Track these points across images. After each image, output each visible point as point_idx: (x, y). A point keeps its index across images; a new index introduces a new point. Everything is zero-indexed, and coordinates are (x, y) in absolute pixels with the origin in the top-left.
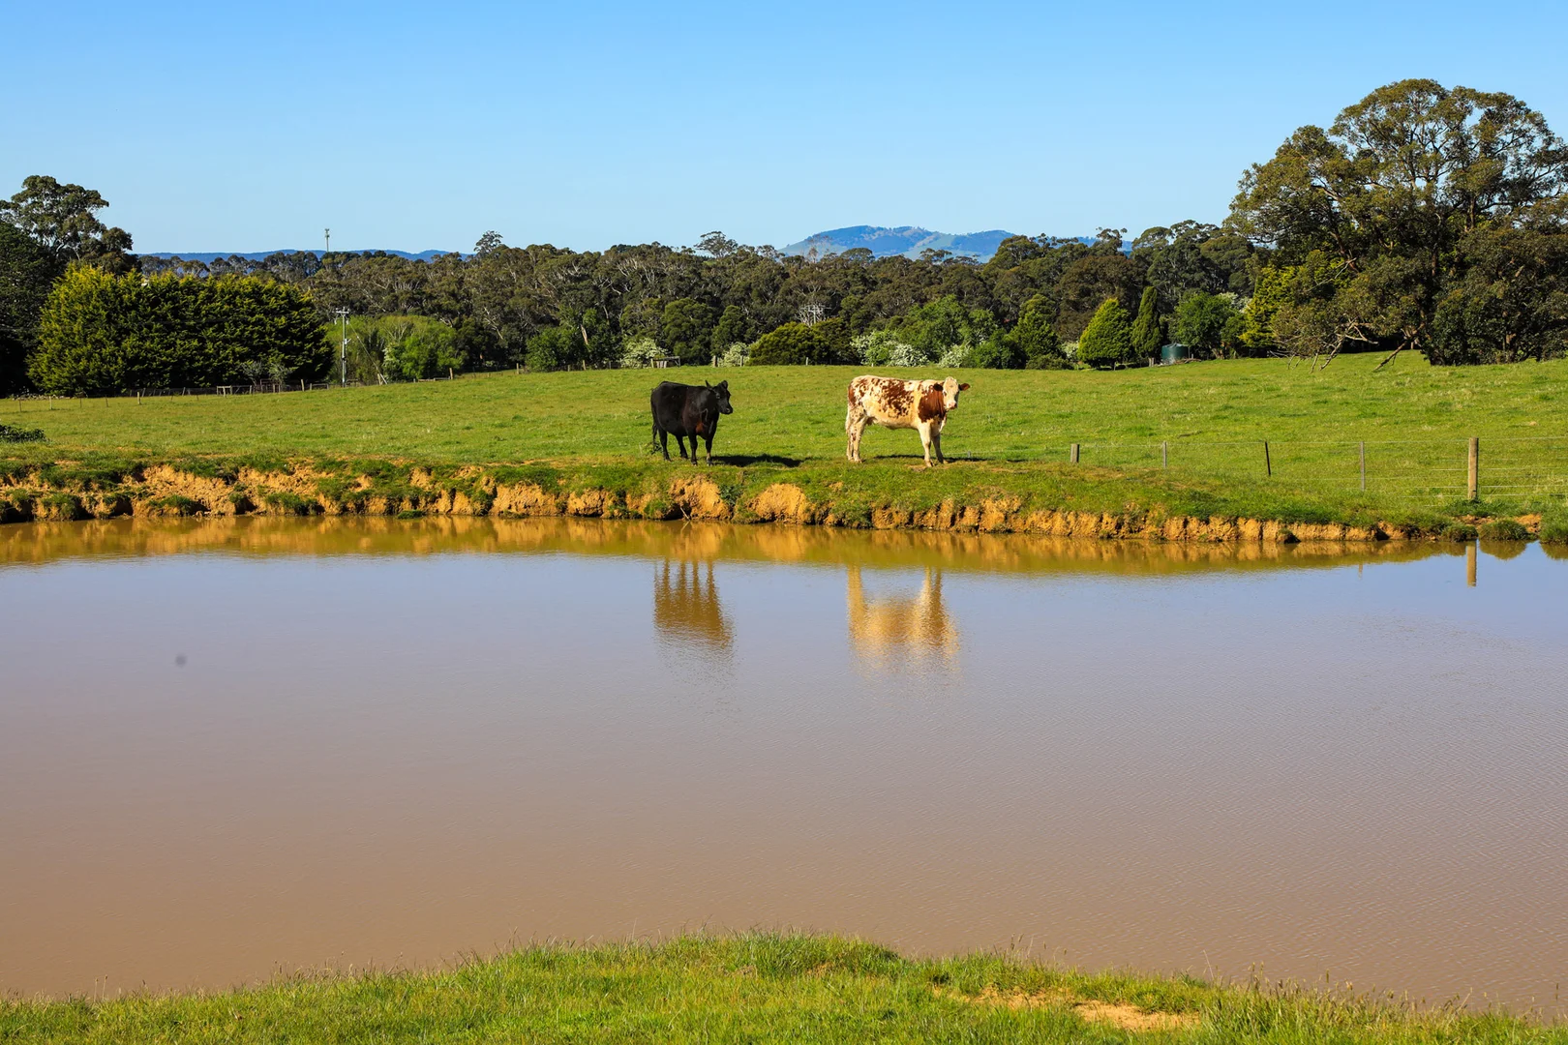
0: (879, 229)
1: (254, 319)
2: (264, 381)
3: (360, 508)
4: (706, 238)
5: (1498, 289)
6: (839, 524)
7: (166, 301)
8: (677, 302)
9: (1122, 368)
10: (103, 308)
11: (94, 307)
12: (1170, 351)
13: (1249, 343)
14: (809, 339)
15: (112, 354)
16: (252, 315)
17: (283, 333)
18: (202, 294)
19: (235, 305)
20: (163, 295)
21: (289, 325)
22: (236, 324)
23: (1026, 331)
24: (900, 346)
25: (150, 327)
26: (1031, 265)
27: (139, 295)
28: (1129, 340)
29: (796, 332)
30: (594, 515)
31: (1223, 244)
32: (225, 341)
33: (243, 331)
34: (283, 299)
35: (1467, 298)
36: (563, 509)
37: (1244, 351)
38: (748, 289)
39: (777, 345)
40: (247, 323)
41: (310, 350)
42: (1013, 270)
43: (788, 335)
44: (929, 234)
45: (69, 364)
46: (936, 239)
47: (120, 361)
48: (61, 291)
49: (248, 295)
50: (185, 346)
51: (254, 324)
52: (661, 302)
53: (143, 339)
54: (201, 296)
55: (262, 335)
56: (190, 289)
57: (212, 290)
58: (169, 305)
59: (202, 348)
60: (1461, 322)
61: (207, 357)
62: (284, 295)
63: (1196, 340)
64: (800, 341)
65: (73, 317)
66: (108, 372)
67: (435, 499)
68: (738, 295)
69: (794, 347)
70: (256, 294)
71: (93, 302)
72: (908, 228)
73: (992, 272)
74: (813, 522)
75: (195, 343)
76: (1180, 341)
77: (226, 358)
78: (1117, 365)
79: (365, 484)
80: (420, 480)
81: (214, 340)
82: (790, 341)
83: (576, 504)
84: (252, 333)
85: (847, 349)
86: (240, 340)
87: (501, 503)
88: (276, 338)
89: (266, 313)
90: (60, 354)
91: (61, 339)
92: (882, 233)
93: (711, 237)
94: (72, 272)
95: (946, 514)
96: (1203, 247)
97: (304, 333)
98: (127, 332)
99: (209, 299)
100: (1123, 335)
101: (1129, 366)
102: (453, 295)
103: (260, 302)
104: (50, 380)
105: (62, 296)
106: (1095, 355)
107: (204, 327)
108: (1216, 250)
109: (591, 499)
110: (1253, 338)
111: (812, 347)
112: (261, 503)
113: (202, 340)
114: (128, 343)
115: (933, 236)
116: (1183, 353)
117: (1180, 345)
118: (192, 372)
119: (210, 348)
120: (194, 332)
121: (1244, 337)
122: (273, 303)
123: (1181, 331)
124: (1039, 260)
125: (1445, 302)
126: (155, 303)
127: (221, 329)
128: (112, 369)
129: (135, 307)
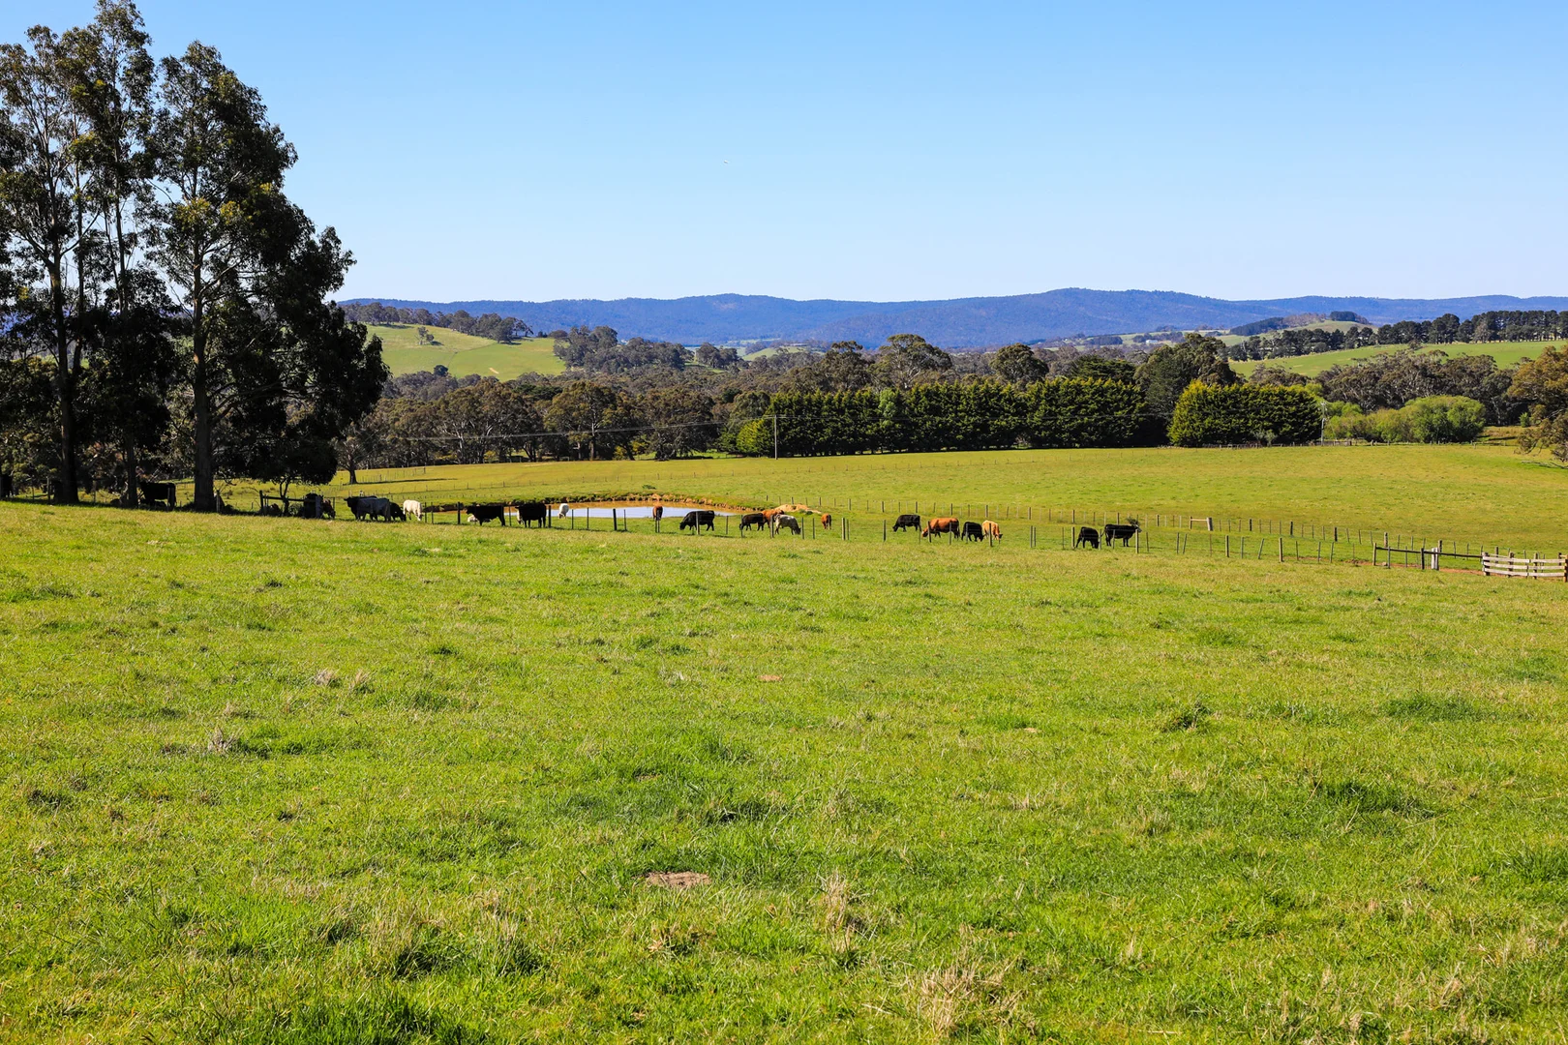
1: (1277, 408)
7: (1231, 399)
16: (1277, 406)
17: (1294, 415)
18: (1252, 395)
19: (1268, 401)
20: (1229, 396)
21: (1298, 411)
22: (1267, 411)
25: (1220, 413)
27: (1216, 397)
32: (1260, 419)
33: (1270, 414)
34: (1296, 397)
40: (1273, 410)
41: (1308, 424)
45: (1182, 431)
47: (1202, 430)
48: (1185, 394)
49: (1277, 396)
50: (1236, 422)
51: (1277, 411)
53: (1215, 419)
54: (1250, 396)
55: (1281, 416)
56: (1245, 393)
57: (1258, 393)
58: (1231, 402)
59: (1246, 423)
61: (1249, 427)
62: (1297, 395)
70: (1281, 395)
75: (1243, 421)
77: (1260, 429)
81: (1253, 419)
84: (1275, 415)
86: (1267, 419)
88: (1289, 418)
89: (1285, 405)
91: (1180, 419)
94: (1191, 384)
97: (1306, 415)
98: (1208, 415)
99: (1254, 398)
103: (1282, 399)
104: (1174, 439)
105: (1187, 397)
107: (1250, 412)
113: (1246, 419)
114: (1208, 421)
118: (1240, 435)
119: (1250, 424)
120: (1243, 415)
122: (1290, 399)
126: (1224, 400)
127: (1258, 413)
129: (1213, 402)
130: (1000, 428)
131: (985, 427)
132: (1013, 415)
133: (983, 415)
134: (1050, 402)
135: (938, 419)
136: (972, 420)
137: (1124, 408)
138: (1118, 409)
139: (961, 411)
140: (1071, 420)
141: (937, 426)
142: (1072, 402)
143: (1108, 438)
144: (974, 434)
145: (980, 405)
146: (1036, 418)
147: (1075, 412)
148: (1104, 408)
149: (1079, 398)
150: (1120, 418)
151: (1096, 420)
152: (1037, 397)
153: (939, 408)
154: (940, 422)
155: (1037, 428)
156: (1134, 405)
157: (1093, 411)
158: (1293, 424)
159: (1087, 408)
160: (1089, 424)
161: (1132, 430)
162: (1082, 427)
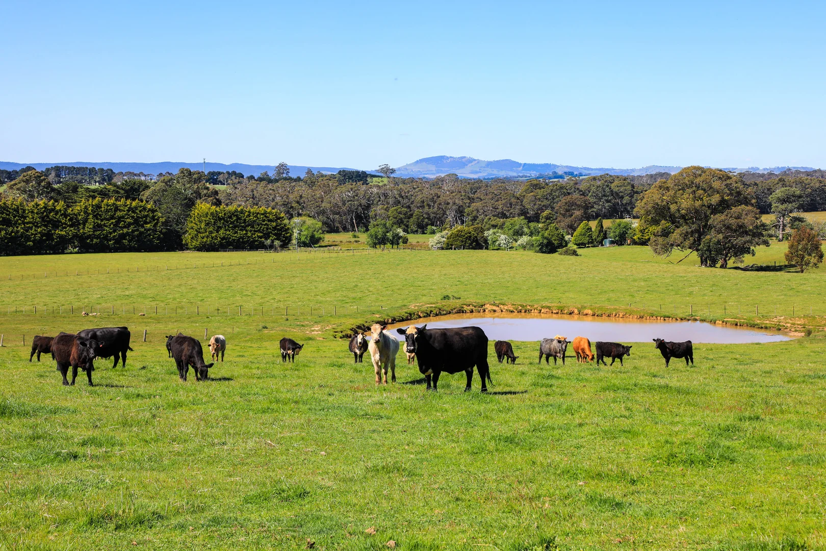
0: (451, 157)
1: (264, 223)
2: (271, 247)
3: (521, 312)
4: (381, 167)
5: (721, 236)
6: (597, 316)
7: (234, 216)
8: (395, 208)
9: (588, 247)
10: (213, 219)
11: (209, 218)
12: (607, 242)
13: (637, 240)
14: (470, 233)
15: (216, 236)
16: (264, 221)
17: (275, 228)
18: (247, 214)
19: (258, 218)
20: (233, 214)
21: (277, 226)
22: (259, 225)
23: (552, 232)
24: (502, 236)
25: (229, 226)
26: (539, 192)
27: (225, 214)
28: (591, 237)
29: (464, 230)
30: (557, 313)
31: (620, 184)
32: (255, 231)
33: (261, 227)
34: (274, 215)
35: (711, 239)
36: (552, 313)
37: (635, 243)
38: (423, 202)
39: (457, 235)
40: (262, 225)
41: (284, 235)
42: (531, 194)
43: (462, 232)
44: (475, 160)
45: (199, 240)
46: (478, 163)
47: (218, 238)
48: (195, 212)
49: (263, 214)
50: (241, 233)
51: (265, 225)
52: (387, 207)
53: (226, 231)
54: (246, 215)
55: (267, 229)
56: (242, 212)
58: (235, 218)
59: (246, 234)
60: (709, 246)
61: (249, 237)
62: (274, 214)
63: (617, 238)
64: (466, 234)
65: (200, 222)
66: (214, 242)
67: (532, 310)
68: (419, 205)
69: (464, 236)
70: (265, 214)
71: (209, 217)
72: (465, 157)
73: (522, 195)
74: (593, 315)
75: (244, 232)
76: (611, 238)
77: (255, 238)
78: (587, 245)
79: (520, 308)
80: (529, 307)
81: (251, 231)
82: (462, 234)
83: (554, 311)
84: (264, 228)
85: (483, 237)
86: (260, 231)
87: (542, 311)
88: (273, 230)
89: (269, 221)
90: (197, 235)
91: (196, 230)
92: (452, 159)
93: (383, 167)
94: (199, 205)
95: (614, 315)
96: (612, 186)
97: (282, 228)
98: (221, 228)
99: (249, 216)
100: (589, 235)
101: (592, 246)
102: (298, 202)
103: (266, 217)
104: (191, 245)
105: (196, 214)
106: (578, 242)
107: (248, 226)
108: (618, 187)
109: (557, 311)
110: (639, 238)
111: (470, 237)
112: (504, 311)
113: (247, 231)
114: (221, 232)
115: (476, 161)
116: (612, 242)
117: (611, 239)
118: (243, 243)
119: (249, 234)
120: (244, 228)
121: (635, 237)
122: (271, 217)
123: (612, 234)
124: (542, 190)
125: (704, 240)
126: (230, 217)
127: (253, 227)
128: (216, 241)
129: (223, 219)
130: (61, 237)
131: (49, 236)
132: (71, 226)
133: (45, 226)
134: (95, 217)
135: (10, 229)
136: (39, 230)
137: (150, 222)
138: (146, 223)
139: (28, 223)
140: (115, 231)
141: (10, 234)
142: (112, 217)
143: (143, 244)
144: (41, 240)
145: (42, 218)
146: (88, 229)
147: (116, 225)
148: (136, 222)
149: (118, 214)
150: (149, 230)
151: (133, 231)
152: (85, 212)
153: (9, 220)
154: (12, 232)
155: (89, 237)
156: (158, 220)
157: (130, 224)
158: (275, 234)
159: (125, 222)
160: (127, 233)
161: (159, 238)
162: (123, 236)
